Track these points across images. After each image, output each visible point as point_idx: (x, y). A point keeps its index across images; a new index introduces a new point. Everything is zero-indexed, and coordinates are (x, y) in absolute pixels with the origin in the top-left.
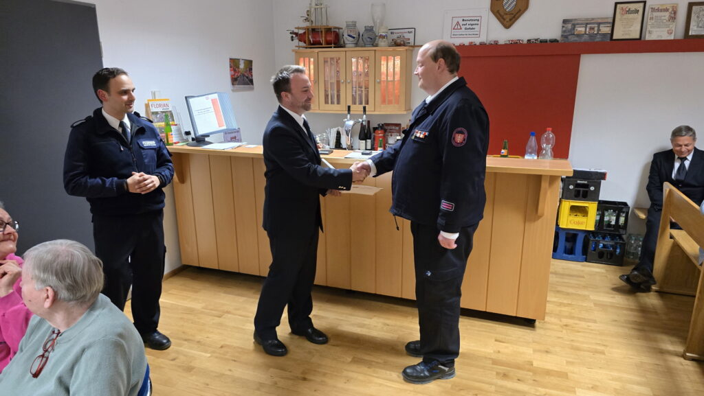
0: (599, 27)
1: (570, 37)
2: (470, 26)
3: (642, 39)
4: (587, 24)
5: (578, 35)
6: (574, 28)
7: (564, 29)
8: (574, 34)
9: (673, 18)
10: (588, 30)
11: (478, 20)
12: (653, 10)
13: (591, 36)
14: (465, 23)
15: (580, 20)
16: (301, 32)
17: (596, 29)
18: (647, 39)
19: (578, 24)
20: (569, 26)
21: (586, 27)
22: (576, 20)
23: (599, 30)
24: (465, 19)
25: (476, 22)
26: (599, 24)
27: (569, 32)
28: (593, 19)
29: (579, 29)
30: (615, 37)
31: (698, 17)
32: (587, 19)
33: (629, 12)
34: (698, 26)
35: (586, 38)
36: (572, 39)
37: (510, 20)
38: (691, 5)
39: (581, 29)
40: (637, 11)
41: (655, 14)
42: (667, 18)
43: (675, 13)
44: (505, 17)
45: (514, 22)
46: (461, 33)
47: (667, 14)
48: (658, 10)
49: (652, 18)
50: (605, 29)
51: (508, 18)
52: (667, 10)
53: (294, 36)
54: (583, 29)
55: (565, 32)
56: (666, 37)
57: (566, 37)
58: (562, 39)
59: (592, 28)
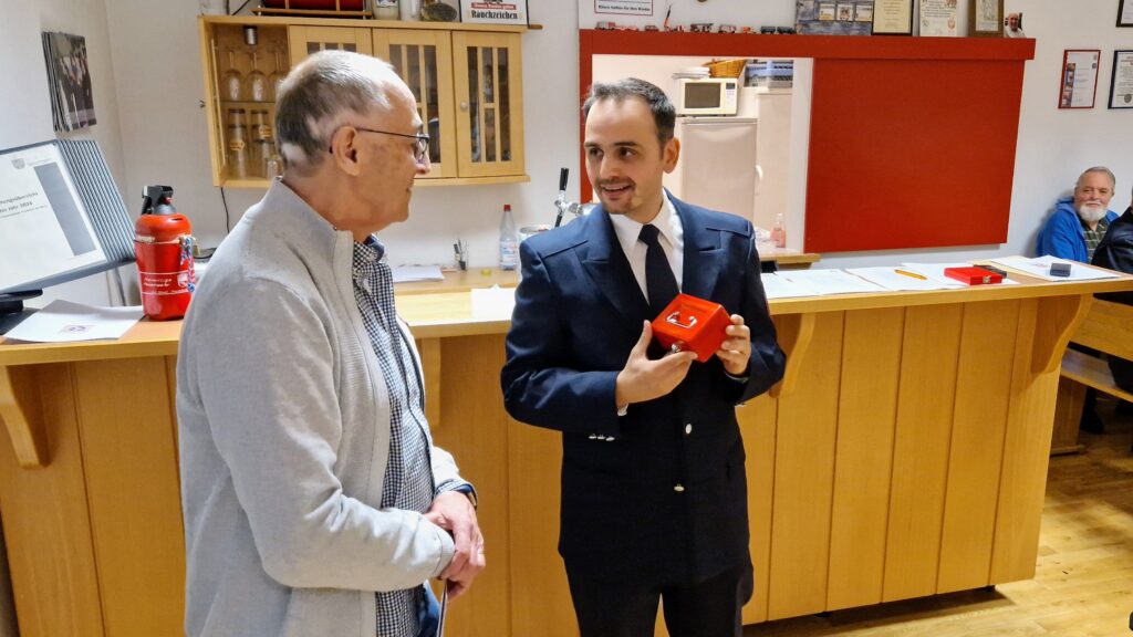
0: (855, 9)
1: (812, 25)
3: (914, 34)
4: (837, 2)
5: (826, 23)
6: (817, 9)
7: (802, 9)
8: (818, 21)
9: (953, 1)
10: (839, 13)
13: (846, 24)
17: (851, 12)
18: (924, 33)
19: (825, 1)
20: (809, 5)
21: (836, 8)
23: (855, 15)
26: (856, 4)
27: (810, 15)
29: (826, 11)
30: (875, 31)
35: (835, 29)
36: (816, 29)
50: (864, 15)
54: (831, 12)
55: (803, 14)
56: (946, 32)
57: (806, 24)
58: (798, 28)
59: (845, 11)
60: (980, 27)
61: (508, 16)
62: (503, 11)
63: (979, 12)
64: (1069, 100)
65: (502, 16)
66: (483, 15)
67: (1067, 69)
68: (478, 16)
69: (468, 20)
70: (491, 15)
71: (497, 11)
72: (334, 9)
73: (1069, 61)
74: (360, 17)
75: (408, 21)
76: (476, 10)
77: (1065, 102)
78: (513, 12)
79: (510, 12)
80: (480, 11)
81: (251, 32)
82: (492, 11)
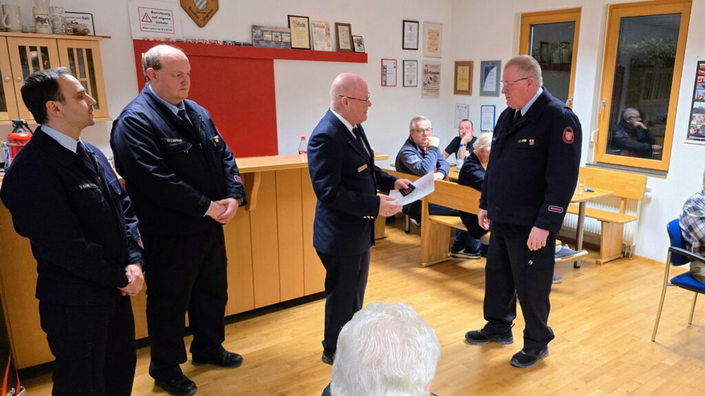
0: (281, 36)
1: (261, 42)
2: (161, 20)
3: (312, 49)
4: (272, 32)
5: (267, 42)
6: (263, 35)
7: (255, 34)
8: (263, 40)
9: (328, 34)
10: (274, 37)
11: (169, 15)
12: (315, 25)
13: (277, 43)
14: (154, 15)
15: (266, 27)
17: (280, 37)
18: (316, 49)
19: (265, 31)
20: (258, 32)
21: (272, 34)
22: (263, 27)
23: (282, 38)
24: (154, 11)
25: (167, 16)
26: (281, 33)
27: (260, 37)
28: (276, 28)
29: (267, 36)
30: (293, 46)
31: (343, 35)
32: (272, 28)
33: (298, 25)
34: (344, 43)
35: (272, 45)
36: (263, 44)
37: (204, 19)
38: (337, 25)
39: (268, 36)
40: (304, 25)
41: (317, 29)
42: (324, 33)
43: (329, 30)
44: (198, 15)
45: (207, 22)
46: (153, 27)
47: (323, 31)
48: (318, 26)
49: (315, 33)
50: (286, 39)
51: (201, 16)
52: (323, 27)
54: (270, 36)
55: (256, 37)
56: (327, 49)
57: (258, 42)
58: (254, 44)
59: (277, 36)
60: (342, 47)
63: (341, 40)
64: (385, 82)
67: (384, 68)
73: (384, 64)
77: (384, 84)
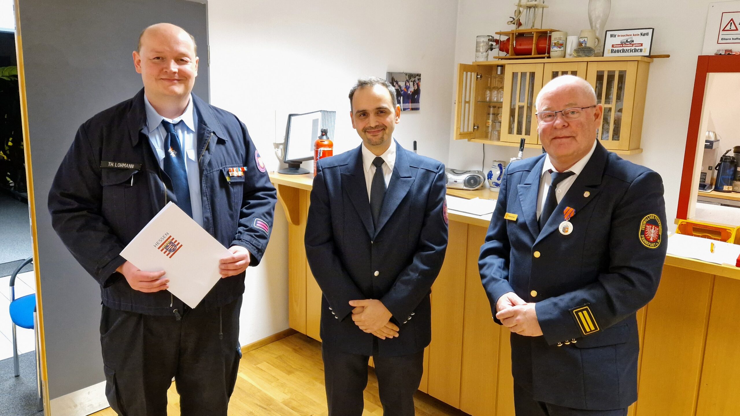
16: (504, 38)
46: (736, 36)
53: (494, 44)
61: (636, 51)
62: (633, 48)
65: (631, 51)
66: (618, 51)
68: (615, 52)
69: (608, 55)
70: (623, 51)
71: (628, 48)
72: (531, 54)
74: (544, 58)
75: (568, 58)
76: (614, 49)
78: (640, 48)
79: (637, 48)
80: (617, 49)
81: (499, 68)
82: (625, 48)
